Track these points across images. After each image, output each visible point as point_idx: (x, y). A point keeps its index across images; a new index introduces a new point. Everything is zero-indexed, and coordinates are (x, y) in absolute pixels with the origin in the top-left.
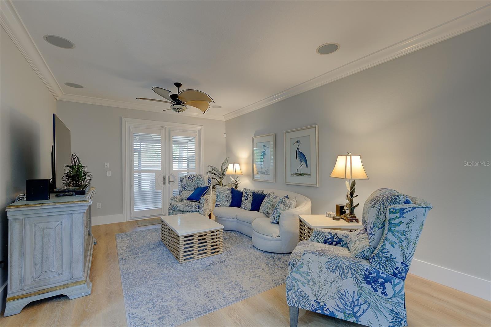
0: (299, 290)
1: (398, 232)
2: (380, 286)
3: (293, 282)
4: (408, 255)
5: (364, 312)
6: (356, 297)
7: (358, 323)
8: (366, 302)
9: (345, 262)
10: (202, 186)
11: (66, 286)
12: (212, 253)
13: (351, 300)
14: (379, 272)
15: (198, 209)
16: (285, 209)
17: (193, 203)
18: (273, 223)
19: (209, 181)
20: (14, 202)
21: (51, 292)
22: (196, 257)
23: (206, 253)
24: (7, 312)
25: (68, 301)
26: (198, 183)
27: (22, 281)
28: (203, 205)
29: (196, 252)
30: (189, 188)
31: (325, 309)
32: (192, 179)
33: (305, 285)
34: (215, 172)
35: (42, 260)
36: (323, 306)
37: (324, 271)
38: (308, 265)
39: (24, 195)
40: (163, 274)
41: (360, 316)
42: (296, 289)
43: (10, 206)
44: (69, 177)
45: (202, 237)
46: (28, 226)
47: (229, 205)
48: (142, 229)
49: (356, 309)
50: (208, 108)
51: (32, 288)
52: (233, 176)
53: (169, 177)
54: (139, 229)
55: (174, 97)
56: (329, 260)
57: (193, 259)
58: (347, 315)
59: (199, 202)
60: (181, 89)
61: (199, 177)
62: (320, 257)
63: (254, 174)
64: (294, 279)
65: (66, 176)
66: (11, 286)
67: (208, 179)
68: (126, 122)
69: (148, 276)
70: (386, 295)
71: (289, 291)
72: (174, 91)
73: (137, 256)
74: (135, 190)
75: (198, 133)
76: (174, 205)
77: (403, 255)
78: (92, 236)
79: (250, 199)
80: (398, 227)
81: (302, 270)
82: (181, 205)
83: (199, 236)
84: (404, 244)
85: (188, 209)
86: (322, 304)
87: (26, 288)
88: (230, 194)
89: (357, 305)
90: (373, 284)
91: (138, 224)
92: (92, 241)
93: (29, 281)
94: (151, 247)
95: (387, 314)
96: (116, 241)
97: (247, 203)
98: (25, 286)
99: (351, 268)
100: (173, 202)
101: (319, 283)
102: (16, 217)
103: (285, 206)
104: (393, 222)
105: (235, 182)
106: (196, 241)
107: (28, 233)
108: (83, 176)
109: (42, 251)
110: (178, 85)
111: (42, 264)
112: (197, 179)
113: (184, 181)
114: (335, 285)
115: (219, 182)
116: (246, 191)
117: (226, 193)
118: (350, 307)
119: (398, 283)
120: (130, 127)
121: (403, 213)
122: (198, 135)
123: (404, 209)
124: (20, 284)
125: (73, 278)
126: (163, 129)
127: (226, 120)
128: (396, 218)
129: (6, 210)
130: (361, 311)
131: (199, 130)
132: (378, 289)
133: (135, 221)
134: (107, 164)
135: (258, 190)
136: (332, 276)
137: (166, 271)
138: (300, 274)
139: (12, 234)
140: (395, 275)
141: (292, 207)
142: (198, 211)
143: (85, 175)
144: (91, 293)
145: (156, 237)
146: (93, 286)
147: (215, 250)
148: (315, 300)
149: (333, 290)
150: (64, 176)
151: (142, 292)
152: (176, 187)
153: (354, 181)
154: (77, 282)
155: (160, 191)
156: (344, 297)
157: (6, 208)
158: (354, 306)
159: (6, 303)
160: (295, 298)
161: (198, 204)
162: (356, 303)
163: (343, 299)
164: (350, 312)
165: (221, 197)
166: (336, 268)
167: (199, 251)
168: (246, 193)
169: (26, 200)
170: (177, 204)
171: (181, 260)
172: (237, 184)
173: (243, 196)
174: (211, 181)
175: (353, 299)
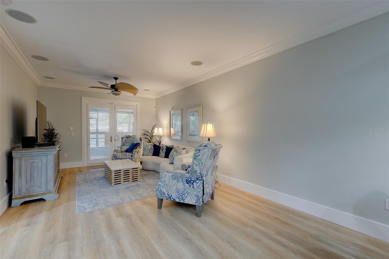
0: (161, 190)
1: (198, 159)
2: (192, 184)
3: (158, 186)
4: (202, 169)
5: (186, 197)
6: (183, 191)
7: (184, 202)
8: (187, 192)
9: (179, 175)
10: (135, 143)
11: (44, 194)
12: (133, 181)
13: (181, 192)
14: (192, 178)
15: (131, 158)
16: (177, 155)
17: (128, 154)
18: (170, 164)
19: (141, 139)
20: (15, 148)
21: (36, 196)
22: (122, 183)
23: (129, 181)
24: (12, 205)
25: (45, 202)
26: (133, 141)
27: (20, 190)
28: (135, 155)
29: (122, 180)
30: (127, 144)
31: (171, 198)
32: (129, 138)
33: (163, 187)
34: (147, 134)
35: (31, 180)
36: (171, 196)
37: (171, 180)
38: (165, 178)
39: (21, 145)
40: (100, 191)
41: (185, 199)
42: (160, 189)
43: (14, 150)
44: (45, 136)
45: (127, 172)
46: (23, 161)
47: (152, 155)
48: (94, 170)
49: (183, 196)
50: (137, 92)
51: (25, 194)
52: (158, 136)
53: (115, 136)
54: (92, 170)
55: (113, 87)
56: (173, 174)
57: (120, 184)
58: (180, 200)
59: (132, 153)
60: (118, 81)
61: (134, 137)
62: (169, 173)
63: (171, 135)
64: (159, 185)
65: (44, 135)
66: (14, 192)
67: (140, 138)
68: (85, 100)
69: (92, 192)
70: (194, 188)
71: (157, 191)
72: (113, 82)
73: (87, 183)
74: (90, 147)
75: (135, 107)
76: (115, 155)
77: (200, 169)
78: (60, 173)
79: (164, 151)
80: (198, 157)
81: (162, 180)
82: (120, 155)
83: (124, 171)
84: (200, 164)
85: (124, 157)
86: (170, 195)
87: (22, 194)
88: (153, 148)
89: (184, 194)
90: (189, 184)
91: (92, 168)
92: (60, 176)
93: (24, 190)
94: (98, 179)
95: (194, 197)
96: (76, 176)
97: (163, 153)
98: (22, 193)
99: (181, 177)
100: (115, 153)
101: (169, 185)
102: (17, 156)
103: (177, 153)
104: (196, 155)
105: (159, 140)
106: (122, 173)
107: (23, 165)
108: (55, 136)
109: (31, 175)
110: (116, 79)
111: (31, 182)
112: (132, 138)
113: (124, 139)
114: (175, 186)
115: (149, 140)
116: (163, 145)
117: (149, 147)
118: (181, 195)
119: (198, 182)
120: (87, 103)
121: (200, 151)
122: (135, 108)
123: (200, 149)
124: (19, 191)
125: (48, 190)
126: (110, 104)
127: (156, 98)
128: (197, 153)
129: (12, 152)
130: (185, 197)
131: (136, 105)
132: (191, 186)
133: (91, 166)
134: (72, 128)
135: (170, 145)
136: (174, 182)
137: (102, 190)
138: (161, 182)
139: (15, 165)
140: (197, 179)
141: (182, 154)
142: (131, 159)
143: (56, 135)
144: (58, 199)
145: (102, 174)
146: (59, 196)
147: (135, 180)
148: (167, 194)
149: (175, 188)
150: (41, 136)
151: (86, 198)
152: (119, 144)
153: (209, 138)
154: (50, 192)
155: (108, 146)
156: (178, 191)
157: (12, 151)
158: (183, 195)
159: (12, 201)
160: (159, 194)
161: (131, 154)
162: (183, 194)
163: (178, 192)
164: (181, 198)
165: (146, 149)
166: (175, 178)
167: (124, 179)
168: (162, 147)
169: (22, 148)
170: (117, 154)
171: (113, 184)
172: (160, 142)
173: (161, 149)
174: (142, 140)
175: (182, 191)
